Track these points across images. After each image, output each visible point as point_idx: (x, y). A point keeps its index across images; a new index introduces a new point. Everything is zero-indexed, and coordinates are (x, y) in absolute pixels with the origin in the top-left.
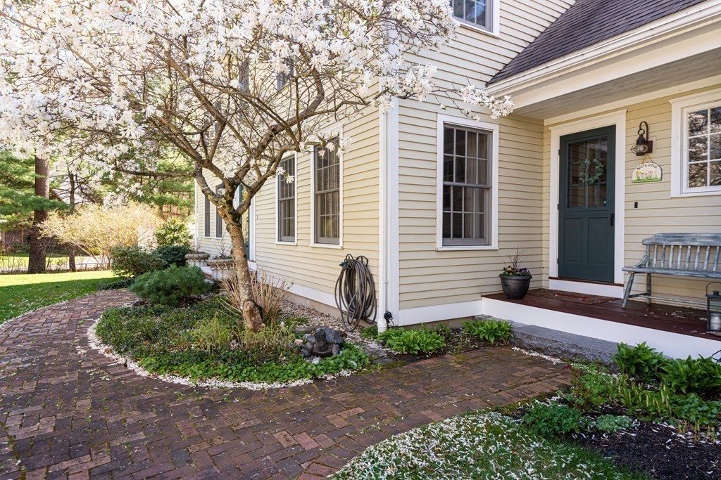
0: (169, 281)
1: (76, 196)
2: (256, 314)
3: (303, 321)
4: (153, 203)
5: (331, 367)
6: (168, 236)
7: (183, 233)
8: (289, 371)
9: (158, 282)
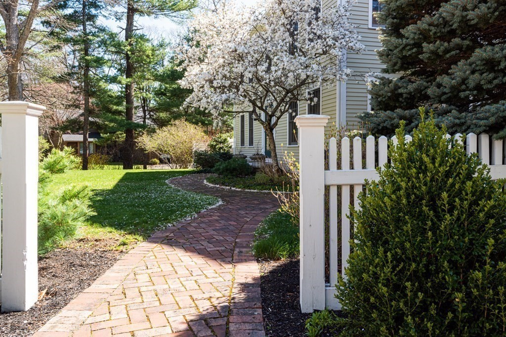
0: (233, 166)
1: (147, 121)
6: (217, 146)
7: (225, 144)
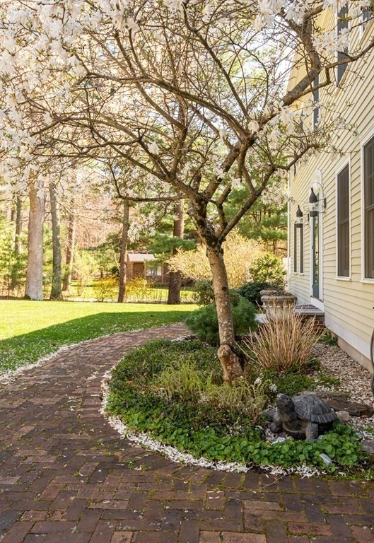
2: (233, 363)
3: (332, 383)
4: (260, 239)
5: (282, 456)
8: (223, 446)
9: (205, 317)
